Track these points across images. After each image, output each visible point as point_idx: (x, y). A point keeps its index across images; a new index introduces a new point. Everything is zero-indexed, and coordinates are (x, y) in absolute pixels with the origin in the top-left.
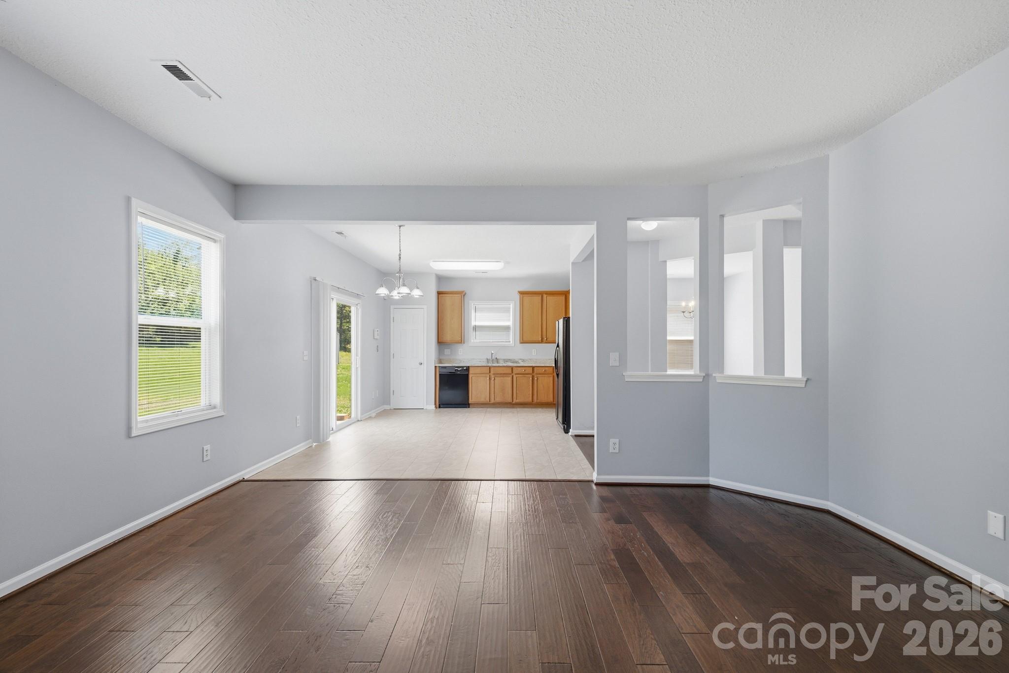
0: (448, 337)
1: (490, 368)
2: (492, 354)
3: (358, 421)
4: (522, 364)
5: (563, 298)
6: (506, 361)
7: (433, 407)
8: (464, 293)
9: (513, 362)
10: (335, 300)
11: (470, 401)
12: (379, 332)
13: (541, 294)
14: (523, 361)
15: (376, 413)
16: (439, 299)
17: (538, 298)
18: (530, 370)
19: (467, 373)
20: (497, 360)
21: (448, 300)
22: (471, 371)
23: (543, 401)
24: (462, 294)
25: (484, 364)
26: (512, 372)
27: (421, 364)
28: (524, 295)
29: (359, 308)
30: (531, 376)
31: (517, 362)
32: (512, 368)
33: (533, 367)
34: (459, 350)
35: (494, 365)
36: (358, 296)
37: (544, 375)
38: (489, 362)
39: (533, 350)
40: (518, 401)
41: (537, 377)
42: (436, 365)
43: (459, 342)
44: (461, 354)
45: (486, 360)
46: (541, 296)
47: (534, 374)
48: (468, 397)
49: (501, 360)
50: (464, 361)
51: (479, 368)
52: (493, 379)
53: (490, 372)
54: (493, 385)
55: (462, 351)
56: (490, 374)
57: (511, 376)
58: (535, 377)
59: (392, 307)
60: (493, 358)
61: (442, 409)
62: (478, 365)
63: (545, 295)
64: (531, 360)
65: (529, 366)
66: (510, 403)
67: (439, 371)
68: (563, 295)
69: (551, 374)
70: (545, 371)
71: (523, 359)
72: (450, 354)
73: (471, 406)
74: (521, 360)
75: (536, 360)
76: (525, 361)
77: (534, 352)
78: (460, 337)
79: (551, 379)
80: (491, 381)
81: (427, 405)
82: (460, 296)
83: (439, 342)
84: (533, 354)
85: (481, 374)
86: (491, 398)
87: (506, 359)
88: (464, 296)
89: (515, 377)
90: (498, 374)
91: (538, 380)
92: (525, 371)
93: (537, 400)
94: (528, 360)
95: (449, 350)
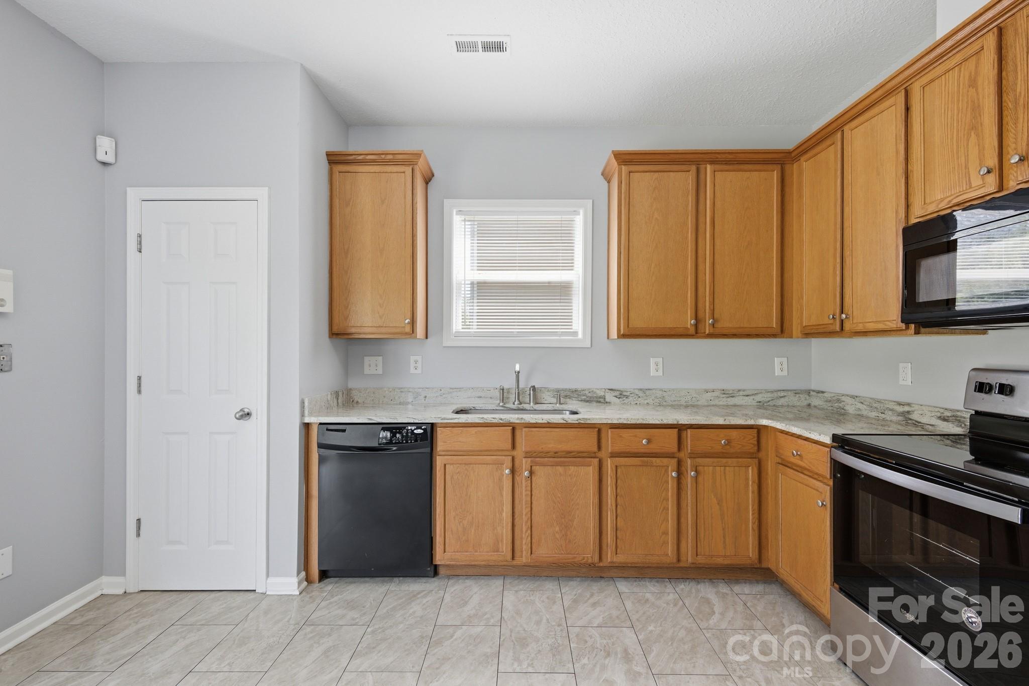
0: (366, 314)
1: (512, 432)
2: (518, 374)
5: (775, 176)
6: (565, 396)
7: (294, 580)
8: (419, 164)
11: (440, 554)
13: (695, 162)
14: (621, 395)
16: (335, 180)
18: (670, 441)
19: (428, 449)
20: (534, 394)
22: (443, 442)
23: (720, 558)
24: (420, 169)
25: (494, 414)
26: (600, 450)
27: (246, 416)
28: (632, 168)
30: (672, 463)
32: (598, 431)
33: (680, 430)
34: (412, 359)
37: (724, 460)
38: (508, 398)
39: (652, 361)
40: (620, 559)
41: (696, 466)
42: (307, 420)
43: (406, 334)
44: (416, 372)
45: (497, 394)
46: (694, 168)
47: (682, 455)
48: (431, 540)
49: (548, 391)
50: (426, 397)
51: (473, 430)
52: (526, 473)
53: (514, 446)
54: (526, 495)
55: (419, 365)
56: (515, 453)
57: (596, 461)
58: (689, 467)
59: (133, 195)
60: (521, 386)
61: (329, 586)
62: (470, 421)
63: (709, 167)
64: (648, 393)
65: (665, 422)
66: (591, 566)
67: (318, 447)
68: (775, 166)
69: (751, 456)
70: (729, 442)
71: (622, 391)
72: (380, 372)
73: (442, 571)
74: (617, 393)
75: (665, 394)
76: (627, 397)
77: (655, 366)
78: (409, 314)
79: (751, 473)
80: (517, 478)
81: (268, 575)
82: (408, 170)
83: (335, 330)
84: (653, 373)
85: (479, 453)
86: (517, 543)
87: (565, 390)
88: (428, 180)
89: (609, 464)
90: (545, 454)
91: (700, 479)
92: (649, 441)
93: (697, 555)
94: (637, 392)
95: (381, 358)
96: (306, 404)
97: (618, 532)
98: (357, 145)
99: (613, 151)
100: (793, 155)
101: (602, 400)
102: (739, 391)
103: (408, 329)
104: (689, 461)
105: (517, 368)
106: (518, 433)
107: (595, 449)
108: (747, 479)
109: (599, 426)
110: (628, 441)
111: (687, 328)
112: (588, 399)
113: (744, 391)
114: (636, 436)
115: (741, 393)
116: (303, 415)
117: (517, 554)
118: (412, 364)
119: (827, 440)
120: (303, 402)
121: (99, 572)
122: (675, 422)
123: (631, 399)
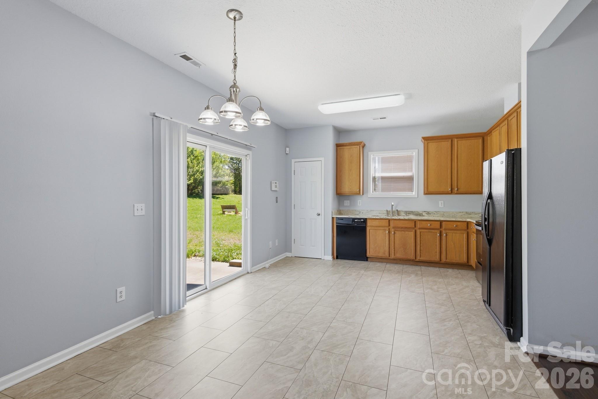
0: (346, 188)
1: (389, 220)
2: (392, 205)
3: (248, 273)
4: (426, 217)
5: (480, 141)
6: (409, 214)
7: (330, 258)
8: (362, 144)
9: (417, 215)
10: (208, 147)
11: (368, 255)
12: (277, 184)
13: (451, 138)
14: (428, 213)
15: (270, 264)
16: (338, 152)
17: (447, 144)
18: (438, 225)
19: (365, 225)
20: (398, 213)
21: (347, 152)
22: (369, 223)
23: (454, 261)
24: (362, 145)
25: (384, 216)
26: (415, 227)
27: (319, 215)
28: (429, 141)
29: (248, 159)
30: (438, 232)
31: (420, 215)
32: (415, 221)
33: (441, 222)
34: (359, 201)
35: (393, 218)
36: (247, 147)
37: (455, 231)
38: (389, 214)
39: (440, 202)
40: (422, 259)
41: (446, 233)
42: (333, 216)
43: (358, 194)
44: (360, 205)
45: (385, 212)
46: (450, 140)
47: (442, 229)
48: (366, 250)
49: (403, 211)
50: (363, 213)
51: (378, 220)
52: (393, 233)
53: (389, 225)
54: (393, 239)
55: (361, 203)
56: (389, 227)
57: (414, 230)
58: (444, 233)
59: (293, 161)
60: (393, 210)
61: (339, 260)
62: (376, 218)
63: (456, 139)
64: (438, 212)
65: (436, 219)
66: (413, 260)
67: (336, 223)
68: (480, 138)
69: (465, 230)
70: (456, 226)
71: (428, 212)
72: (349, 205)
73: (369, 260)
74: (426, 213)
75: (444, 213)
76: (430, 214)
77: (441, 204)
78: (358, 188)
79: (465, 236)
80: (390, 235)
81: (324, 255)
82: (358, 147)
83: (338, 193)
84: (440, 206)
85: (379, 227)
86: (390, 252)
87: (408, 211)
88: (363, 147)
89: (418, 232)
90: (399, 228)
91: (448, 237)
92: (430, 225)
93: (446, 259)
94: (434, 212)
95: (349, 201)
96: (333, 212)
97: (421, 251)
98: (344, 140)
99: (422, 137)
100: (487, 133)
101: (421, 215)
102: (473, 212)
103: (358, 192)
104: (444, 231)
105: (393, 204)
106: (390, 221)
107: (414, 227)
108: (464, 237)
109: (415, 220)
110: (424, 224)
111: (448, 191)
112: (416, 214)
113: (474, 212)
114: (426, 223)
115: (474, 213)
116: (332, 215)
117: (390, 256)
118: (359, 203)
119: (475, 222)
120: (332, 212)
121: (286, 252)
122: (439, 220)
123: (432, 214)
